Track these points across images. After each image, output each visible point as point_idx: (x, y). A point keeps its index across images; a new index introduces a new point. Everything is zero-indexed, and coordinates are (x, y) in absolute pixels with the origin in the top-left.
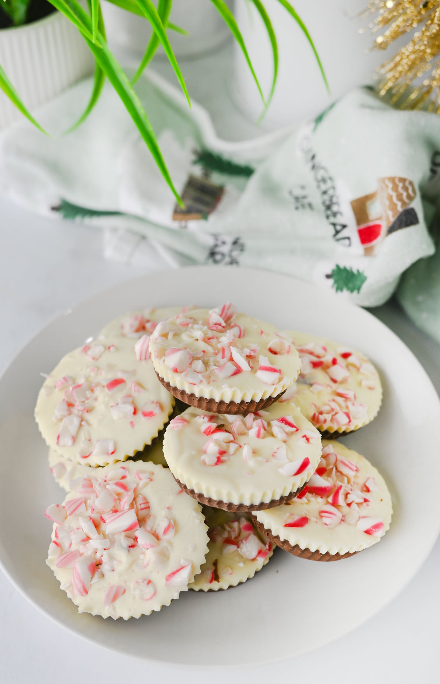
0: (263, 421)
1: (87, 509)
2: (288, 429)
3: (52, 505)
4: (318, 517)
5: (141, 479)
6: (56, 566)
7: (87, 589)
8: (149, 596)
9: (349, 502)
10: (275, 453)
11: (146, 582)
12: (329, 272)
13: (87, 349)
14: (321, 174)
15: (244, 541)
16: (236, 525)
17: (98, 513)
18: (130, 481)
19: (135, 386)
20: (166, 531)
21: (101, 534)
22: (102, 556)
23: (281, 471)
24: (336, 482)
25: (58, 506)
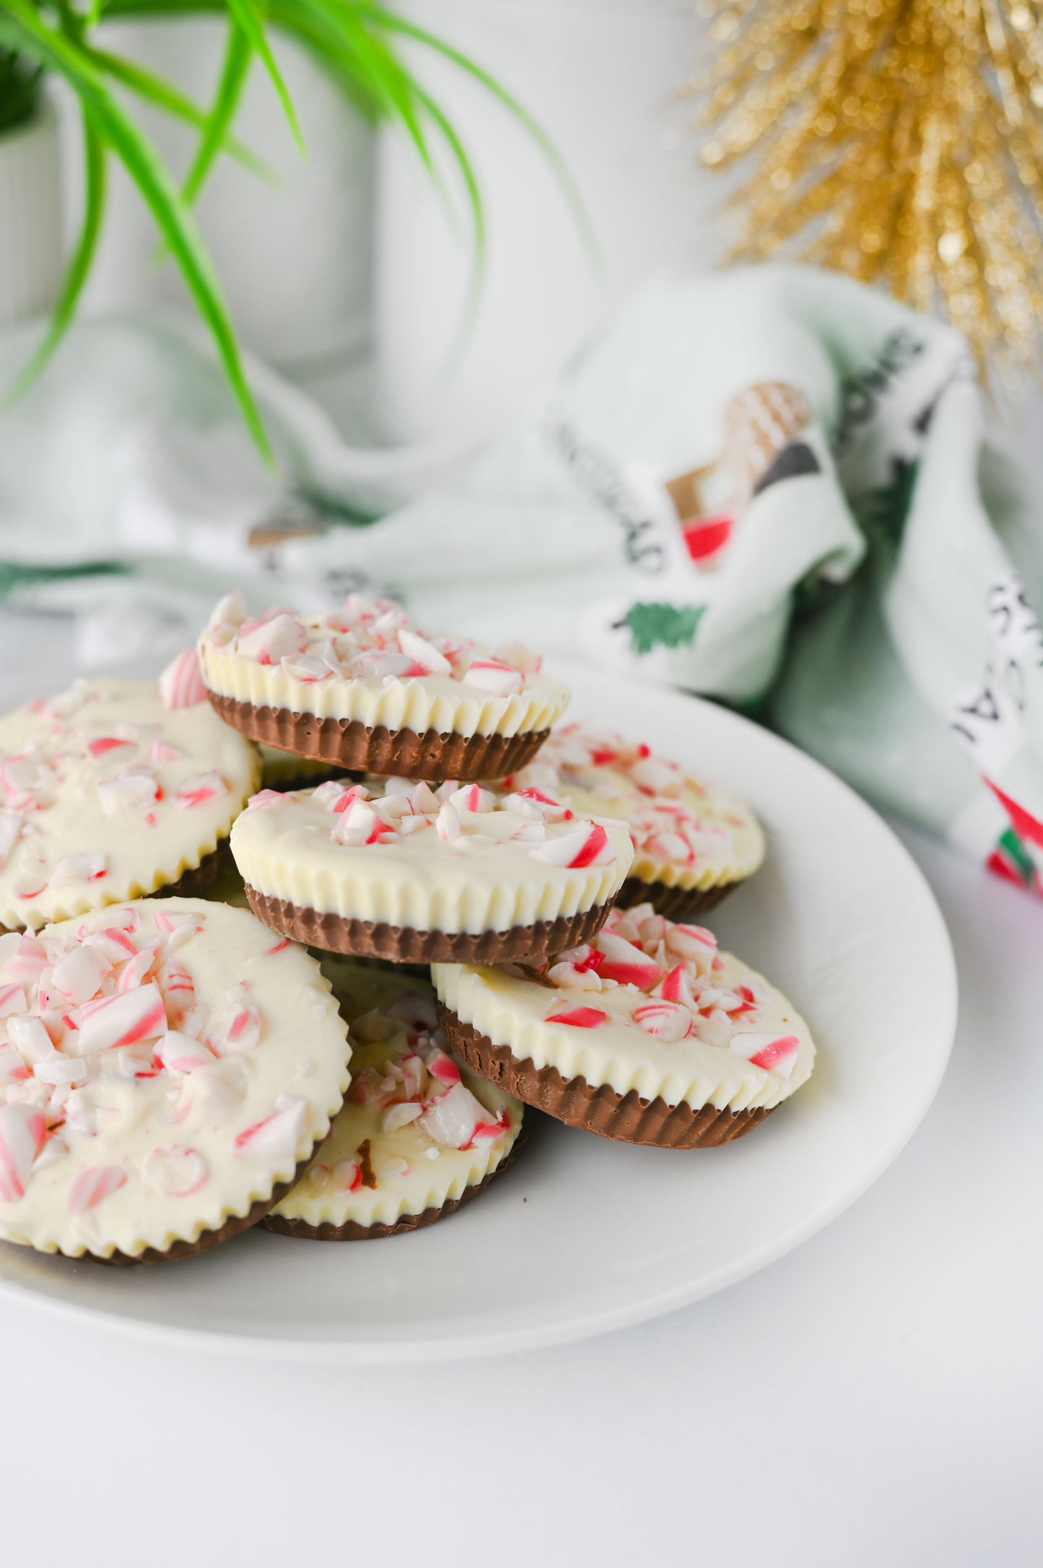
2: (546, 807)
7: (23, 1183)
8: (187, 1184)
9: (706, 1005)
10: (518, 834)
11: (181, 1151)
12: (619, 616)
13: (39, 706)
15: (440, 1099)
16: (415, 1064)
18: (146, 934)
19: (161, 748)
21: (66, 1052)
22: (65, 1105)
23: (536, 854)
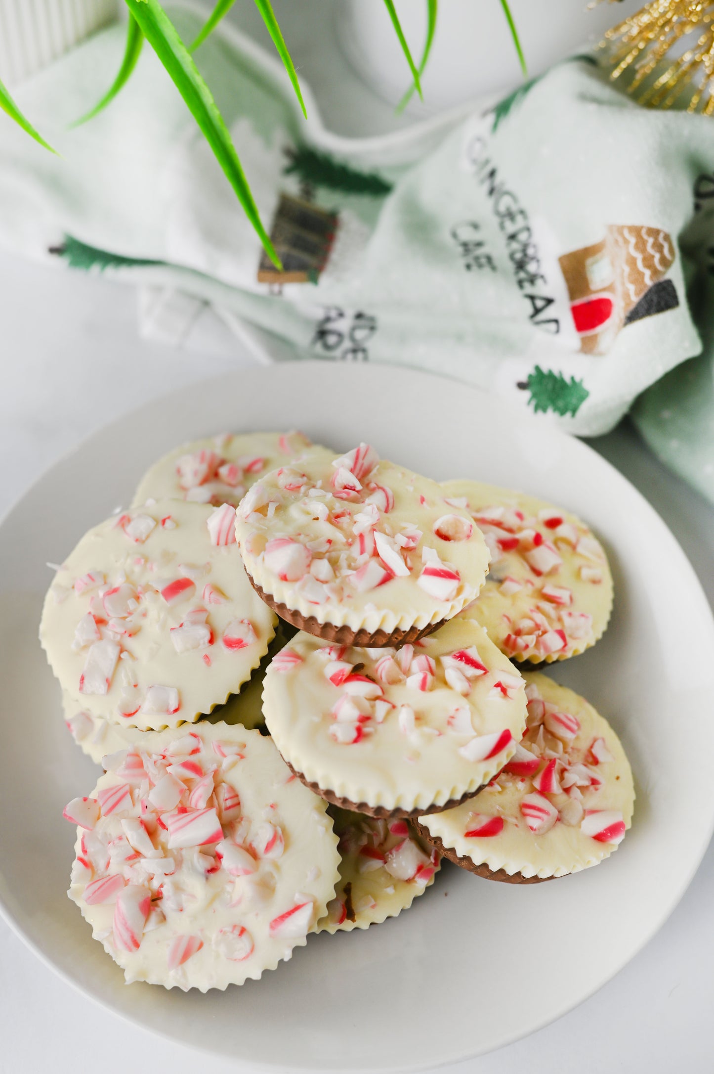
0: (429, 658)
1: (134, 805)
2: (471, 671)
3: (76, 799)
4: (519, 815)
5: (224, 756)
6: (86, 901)
7: (138, 941)
8: (241, 954)
9: (568, 786)
10: (452, 717)
11: (237, 932)
12: (524, 379)
13: (124, 521)
14: (505, 202)
15: (394, 852)
16: (380, 823)
17: (153, 812)
18: (207, 757)
19: (211, 593)
20: (269, 847)
21: (160, 848)
22: (162, 886)
23: (463, 752)
24: (544, 750)
25: (85, 799)
